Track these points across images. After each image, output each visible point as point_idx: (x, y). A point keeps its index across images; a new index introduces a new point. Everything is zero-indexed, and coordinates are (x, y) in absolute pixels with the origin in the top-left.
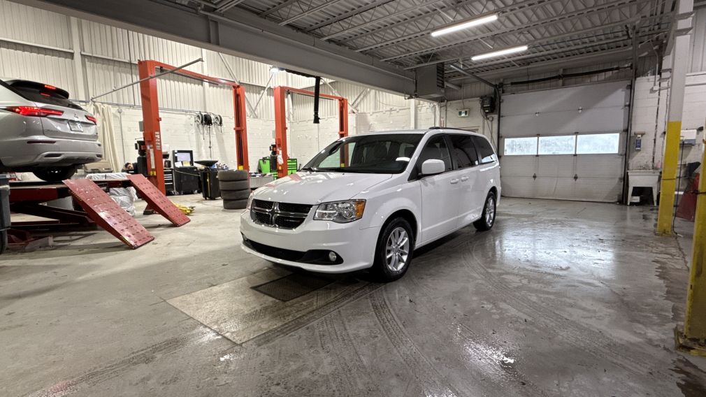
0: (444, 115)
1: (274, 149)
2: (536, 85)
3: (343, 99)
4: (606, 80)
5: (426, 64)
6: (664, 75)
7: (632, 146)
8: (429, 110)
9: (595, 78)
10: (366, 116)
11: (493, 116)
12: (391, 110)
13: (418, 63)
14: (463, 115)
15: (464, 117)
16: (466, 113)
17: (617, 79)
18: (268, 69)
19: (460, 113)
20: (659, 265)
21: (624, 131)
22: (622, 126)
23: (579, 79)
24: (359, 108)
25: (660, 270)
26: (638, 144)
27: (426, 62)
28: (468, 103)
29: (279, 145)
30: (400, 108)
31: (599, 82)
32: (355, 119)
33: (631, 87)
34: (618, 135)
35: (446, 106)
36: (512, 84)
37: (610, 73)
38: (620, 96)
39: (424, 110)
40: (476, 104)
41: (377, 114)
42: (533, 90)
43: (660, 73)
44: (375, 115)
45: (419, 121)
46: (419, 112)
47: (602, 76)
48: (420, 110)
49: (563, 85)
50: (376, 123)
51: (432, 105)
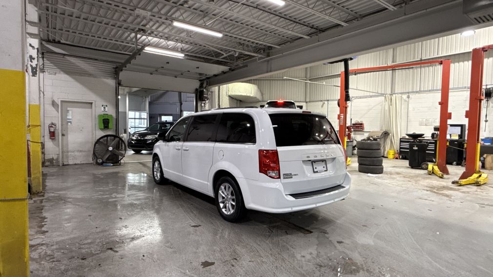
20: (43, 229)
25: (43, 223)
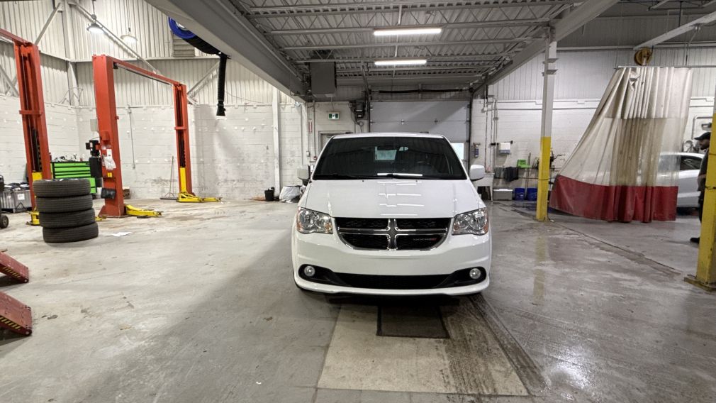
0: (312, 117)
1: (94, 147)
2: (399, 96)
3: (180, 85)
4: (451, 99)
5: (325, 61)
6: (490, 99)
7: (472, 155)
8: (295, 110)
9: (443, 96)
11: (363, 121)
12: (246, 105)
13: (312, 58)
14: (334, 118)
15: (334, 120)
16: (337, 116)
17: (459, 98)
18: (86, 26)
19: (331, 116)
21: (467, 141)
22: (465, 137)
23: (432, 95)
24: (197, 98)
26: (476, 152)
27: (325, 58)
28: (337, 106)
29: (106, 143)
30: (258, 104)
31: (446, 100)
33: (470, 106)
34: (463, 144)
35: (313, 106)
36: (381, 92)
37: (453, 94)
38: (462, 113)
39: (288, 109)
40: (346, 108)
42: (396, 100)
43: (487, 98)
45: (282, 120)
46: (282, 110)
47: (448, 95)
48: (284, 109)
49: (422, 98)
51: (298, 104)
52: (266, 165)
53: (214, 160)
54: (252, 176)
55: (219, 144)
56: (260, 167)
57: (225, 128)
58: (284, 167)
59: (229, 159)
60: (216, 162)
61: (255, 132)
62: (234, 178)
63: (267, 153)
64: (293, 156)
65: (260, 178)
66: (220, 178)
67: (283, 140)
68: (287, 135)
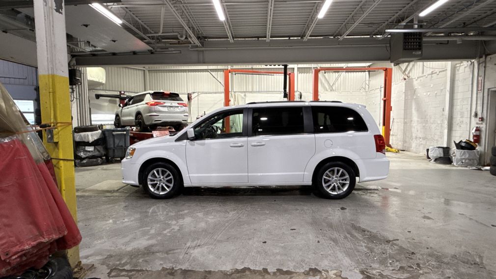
0: (482, 73)
8: (468, 69)
10: (413, 82)
12: (432, 73)
30: (441, 70)
32: (404, 85)
35: (484, 62)
39: (462, 69)
41: (421, 78)
44: (419, 79)
46: (457, 73)
48: (459, 70)
50: (420, 87)
51: (470, 63)
52: (442, 126)
53: (411, 121)
54: (431, 135)
55: (415, 108)
56: (437, 128)
57: (419, 95)
58: (454, 128)
59: (419, 120)
60: (413, 122)
61: (436, 96)
62: (421, 136)
63: (443, 115)
64: (462, 117)
65: (436, 137)
66: (414, 135)
67: (455, 101)
68: (458, 96)
